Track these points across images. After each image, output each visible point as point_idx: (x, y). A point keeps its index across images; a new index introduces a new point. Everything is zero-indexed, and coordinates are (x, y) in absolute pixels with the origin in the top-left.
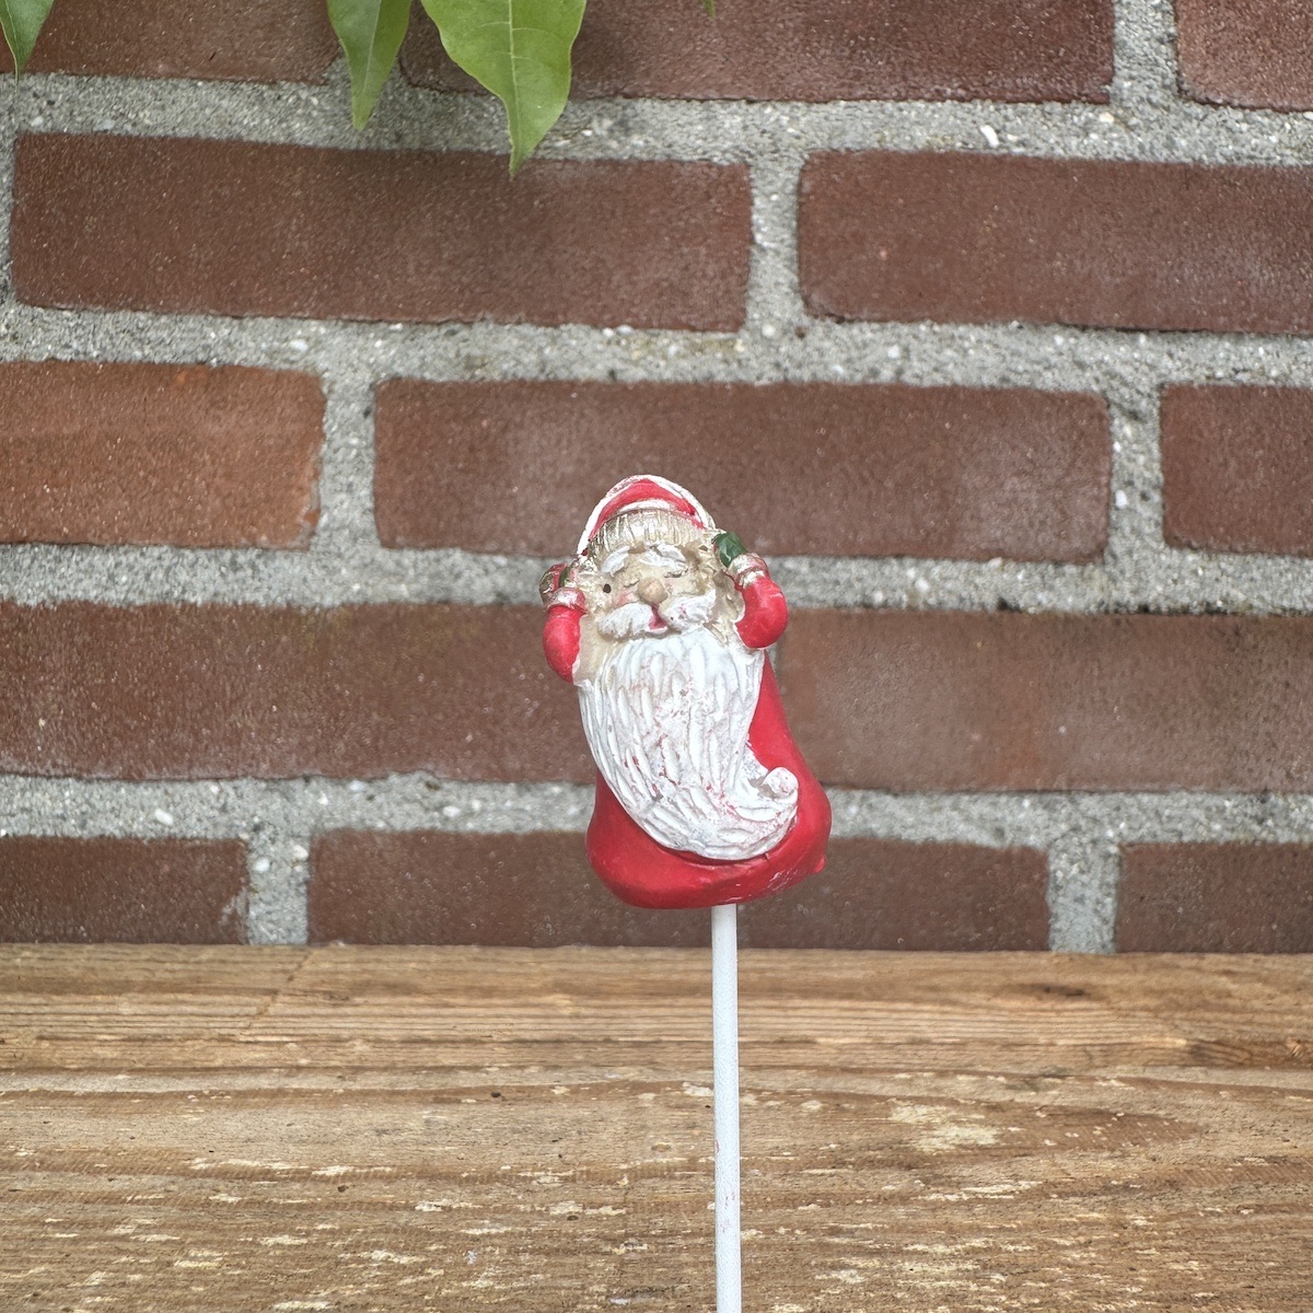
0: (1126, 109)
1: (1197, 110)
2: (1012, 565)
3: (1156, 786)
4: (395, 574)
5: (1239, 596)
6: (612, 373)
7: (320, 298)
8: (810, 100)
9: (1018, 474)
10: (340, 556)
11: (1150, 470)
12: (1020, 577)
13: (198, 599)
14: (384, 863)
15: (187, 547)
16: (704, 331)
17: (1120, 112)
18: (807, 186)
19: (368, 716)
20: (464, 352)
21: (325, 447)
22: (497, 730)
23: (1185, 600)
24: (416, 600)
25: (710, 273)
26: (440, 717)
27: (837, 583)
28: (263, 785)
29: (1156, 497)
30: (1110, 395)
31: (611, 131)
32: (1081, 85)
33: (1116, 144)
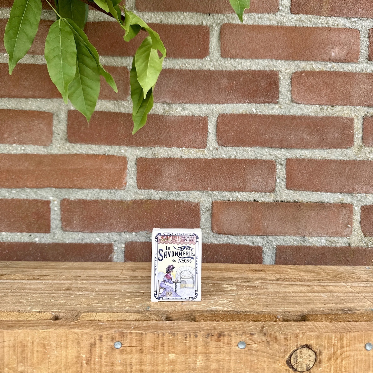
0: (281, 105)
1: (295, 105)
2: (257, 193)
3: (283, 235)
4: (141, 194)
5: (300, 199)
6: (181, 157)
7: (126, 142)
8: (219, 103)
9: (258, 176)
10: (131, 191)
11: (283, 175)
12: (258, 195)
13: (104, 199)
14: (139, 248)
15: (102, 189)
16: (199, 148)
17: (280, 105)
18: (219, 121)
19: (136, 221)
20: (153, 153)
21: (127, 170)
22: (160, 223)
23: (290, 200)
24: (144, 199)
25: (200, 137)
26: (149, 221)
27: (223, 196)
28: (116, 233)
29: (285, 180)
30: (276, 161)
31: (181, 110)
32: (272, 100)
33: (279, 112)
